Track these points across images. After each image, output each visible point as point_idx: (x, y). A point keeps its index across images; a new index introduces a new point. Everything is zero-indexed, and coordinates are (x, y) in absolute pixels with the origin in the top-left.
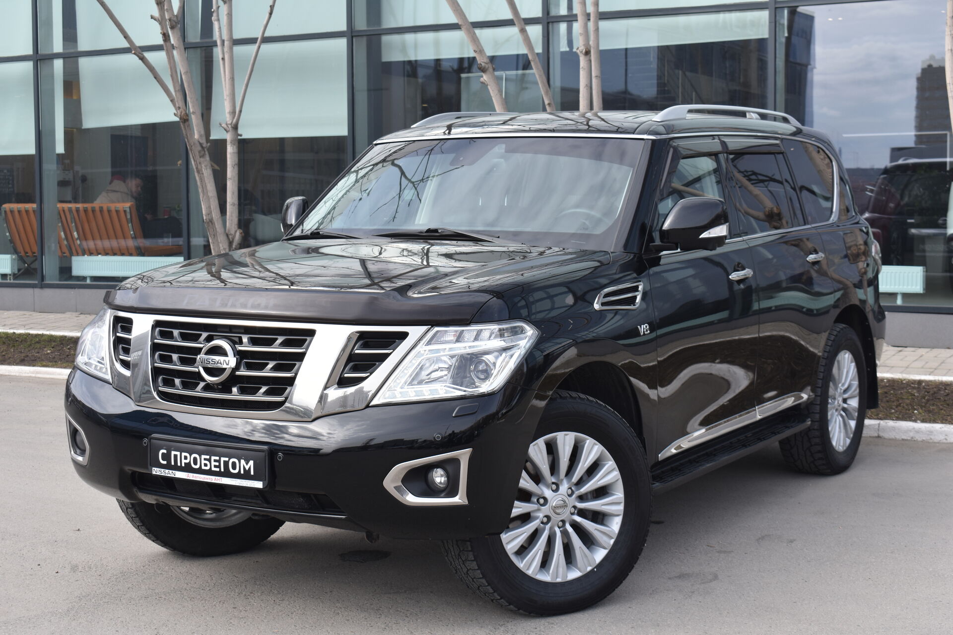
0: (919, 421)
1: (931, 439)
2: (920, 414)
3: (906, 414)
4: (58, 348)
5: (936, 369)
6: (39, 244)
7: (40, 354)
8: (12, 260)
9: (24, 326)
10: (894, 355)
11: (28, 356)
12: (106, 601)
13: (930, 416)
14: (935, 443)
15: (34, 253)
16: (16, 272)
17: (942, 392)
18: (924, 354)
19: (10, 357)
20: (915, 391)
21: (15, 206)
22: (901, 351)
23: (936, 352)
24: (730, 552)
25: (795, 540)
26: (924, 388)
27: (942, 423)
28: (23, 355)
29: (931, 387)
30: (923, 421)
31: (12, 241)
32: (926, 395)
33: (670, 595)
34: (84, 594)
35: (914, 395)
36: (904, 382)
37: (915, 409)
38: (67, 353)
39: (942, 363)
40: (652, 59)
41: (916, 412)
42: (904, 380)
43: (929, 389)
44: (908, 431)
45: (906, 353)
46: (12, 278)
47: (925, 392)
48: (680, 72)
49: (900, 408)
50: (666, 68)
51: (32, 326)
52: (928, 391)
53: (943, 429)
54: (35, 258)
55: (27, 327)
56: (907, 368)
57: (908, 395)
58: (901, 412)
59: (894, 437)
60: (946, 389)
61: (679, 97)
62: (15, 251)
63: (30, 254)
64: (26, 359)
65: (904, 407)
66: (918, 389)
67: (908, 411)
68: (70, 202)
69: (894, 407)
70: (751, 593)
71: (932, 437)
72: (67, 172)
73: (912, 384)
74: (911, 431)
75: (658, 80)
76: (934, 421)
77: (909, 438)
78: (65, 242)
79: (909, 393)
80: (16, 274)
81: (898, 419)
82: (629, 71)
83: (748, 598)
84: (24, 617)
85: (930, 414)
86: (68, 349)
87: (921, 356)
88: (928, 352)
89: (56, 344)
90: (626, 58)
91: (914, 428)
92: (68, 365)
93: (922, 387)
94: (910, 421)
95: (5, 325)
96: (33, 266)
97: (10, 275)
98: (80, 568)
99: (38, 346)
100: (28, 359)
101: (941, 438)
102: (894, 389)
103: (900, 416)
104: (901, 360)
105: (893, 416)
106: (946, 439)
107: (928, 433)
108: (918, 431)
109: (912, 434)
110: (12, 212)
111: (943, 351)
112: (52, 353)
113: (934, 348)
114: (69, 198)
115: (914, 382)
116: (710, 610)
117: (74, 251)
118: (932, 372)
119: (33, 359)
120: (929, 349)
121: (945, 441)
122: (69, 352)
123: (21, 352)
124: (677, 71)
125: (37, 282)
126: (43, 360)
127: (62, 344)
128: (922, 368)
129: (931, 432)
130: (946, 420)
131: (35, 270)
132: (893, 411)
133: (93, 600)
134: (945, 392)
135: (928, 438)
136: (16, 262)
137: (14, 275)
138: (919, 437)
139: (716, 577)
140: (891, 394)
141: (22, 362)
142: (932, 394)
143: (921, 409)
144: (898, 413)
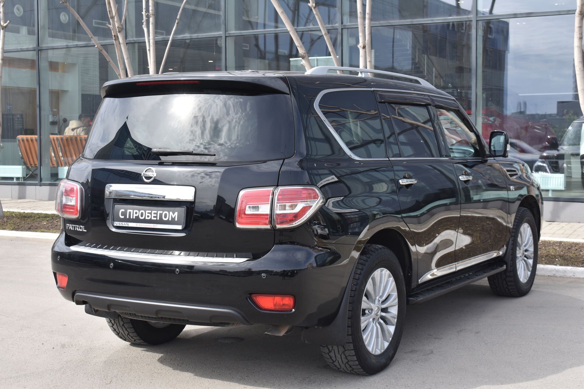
0: (558, 265)
1: (565, 275)
2: (559, 261)
3: (551, 261)
4: (50, 222)
5: (570, 235)
6: (39, 159)
7: (40, 225)
8: (23, 169)
9: (30, 208)
10: (546, 227)
11: (32, 226)
12: (82, 364)
13: (565, 262)
14: (567, 278)
15: (36, 165)
16: (25, 176)
17: (574, 248)
18: (564, 226)
19: (22, 227)
20: (557, 248)
21: (25, 137)
22: (551, 224)
23: (572, 224)
24: (441, 339)
25: (479, 332)
26: (563, 246)
27: (572, 266)
28: (30, 225)
29: (567, 245)
30: (561, 265)
31: (22, 158)
32: (564, 250)
33: (405, 362)
34: (69, 360)
35: (557, 250)
36: (551, 242)
37: (557, 258)
38: (56, 224)
39: (575, 231)
40: (408, 48)
41: (557, 259)
42: (551, 241)
43: (565, 246)
44: (552, 270)
45: (554, 225)
46: (22, 180)
47: (563, 248)
48: (426, 56)
49: (547, 257)
50: (417, 54)
51: (35, 208)
52: (565, 247)
53: (572, 270)
54: (36, 168)
55: (32, 209)
56: (554, 234)
57: (553, 250)
58: (548, 260)
59: (543, 274)
60: (576, 246)
61: (425, 71)
62: (25, 164)
63: (33, 165)
64: (31, 228)
65: (550, 257)
66: (559, 246)
67: (552, 259)
68: (57, 134)
69: (544, 257)
70: (452, 361)
71: (566, 274)
72: (55, 116)
73: (556, 243)
74: (553, 271)
75: (412, 60)
76: (568, 265)
77: (552, 275)
78: (55, 159)
79: (554, 248)
80: (25, 177)
81: (546, 264)
82: (394, 56)
83: (450, 364)
84: (35, 372)
85: (565, 261)
86: (57, 222)
87: (563, 227)
88: (566, 225)
89: (49, 219)
90: (393, 47)
91: (555, 269)
92: (57, 231)
93: (561, 245)
94: (553, 265)
95: (18, 208)
96: (35, 173)
97: (21, 178)
98: (66, 345)
99: (38, 220)
100: (33, 227)
101: (571, 275)
102: (545, 246)
103: (548, 262)
104: (550, 229)
105: (543, 262)
106: (574, 276)
107: (563, 272)
108: (557, 271)
109: (554, 273)
110: (23, 140)
111: (576, 224)
112: (47, 224)
113: (570, 223)
114: (57, 132)
115: (557, 242)
116: (427, 370)
117: (60, 164)
118: (568, 236)
119: (36, 227)
120: (567, 223)
121: (573, 277)
122: (57, 224)
123: (29, 224)
124: (423, 55)
125: (37, 182)
126: (41, 228)
127: (53, 219)
128: (563, 234)
129: (565, 271)
130: (575, 264)
131: (37, 175)
132: (544, 259)
133: (74, 363)
134: (575, 248)
135: (564, 275)
136: (25, 170)
137: (24, 178)
138: (558, 274)
139: (432, 352)
140: (543, 249)
141: (29, 229)
142: (567, 249)
143: (560, 258)
144: (546, 260)
